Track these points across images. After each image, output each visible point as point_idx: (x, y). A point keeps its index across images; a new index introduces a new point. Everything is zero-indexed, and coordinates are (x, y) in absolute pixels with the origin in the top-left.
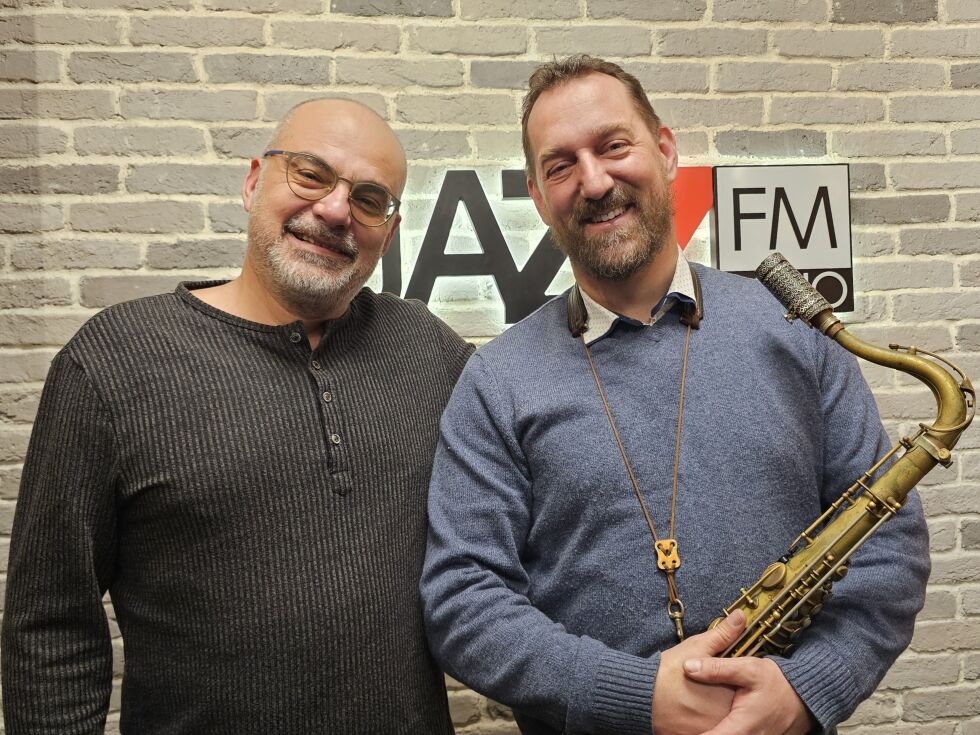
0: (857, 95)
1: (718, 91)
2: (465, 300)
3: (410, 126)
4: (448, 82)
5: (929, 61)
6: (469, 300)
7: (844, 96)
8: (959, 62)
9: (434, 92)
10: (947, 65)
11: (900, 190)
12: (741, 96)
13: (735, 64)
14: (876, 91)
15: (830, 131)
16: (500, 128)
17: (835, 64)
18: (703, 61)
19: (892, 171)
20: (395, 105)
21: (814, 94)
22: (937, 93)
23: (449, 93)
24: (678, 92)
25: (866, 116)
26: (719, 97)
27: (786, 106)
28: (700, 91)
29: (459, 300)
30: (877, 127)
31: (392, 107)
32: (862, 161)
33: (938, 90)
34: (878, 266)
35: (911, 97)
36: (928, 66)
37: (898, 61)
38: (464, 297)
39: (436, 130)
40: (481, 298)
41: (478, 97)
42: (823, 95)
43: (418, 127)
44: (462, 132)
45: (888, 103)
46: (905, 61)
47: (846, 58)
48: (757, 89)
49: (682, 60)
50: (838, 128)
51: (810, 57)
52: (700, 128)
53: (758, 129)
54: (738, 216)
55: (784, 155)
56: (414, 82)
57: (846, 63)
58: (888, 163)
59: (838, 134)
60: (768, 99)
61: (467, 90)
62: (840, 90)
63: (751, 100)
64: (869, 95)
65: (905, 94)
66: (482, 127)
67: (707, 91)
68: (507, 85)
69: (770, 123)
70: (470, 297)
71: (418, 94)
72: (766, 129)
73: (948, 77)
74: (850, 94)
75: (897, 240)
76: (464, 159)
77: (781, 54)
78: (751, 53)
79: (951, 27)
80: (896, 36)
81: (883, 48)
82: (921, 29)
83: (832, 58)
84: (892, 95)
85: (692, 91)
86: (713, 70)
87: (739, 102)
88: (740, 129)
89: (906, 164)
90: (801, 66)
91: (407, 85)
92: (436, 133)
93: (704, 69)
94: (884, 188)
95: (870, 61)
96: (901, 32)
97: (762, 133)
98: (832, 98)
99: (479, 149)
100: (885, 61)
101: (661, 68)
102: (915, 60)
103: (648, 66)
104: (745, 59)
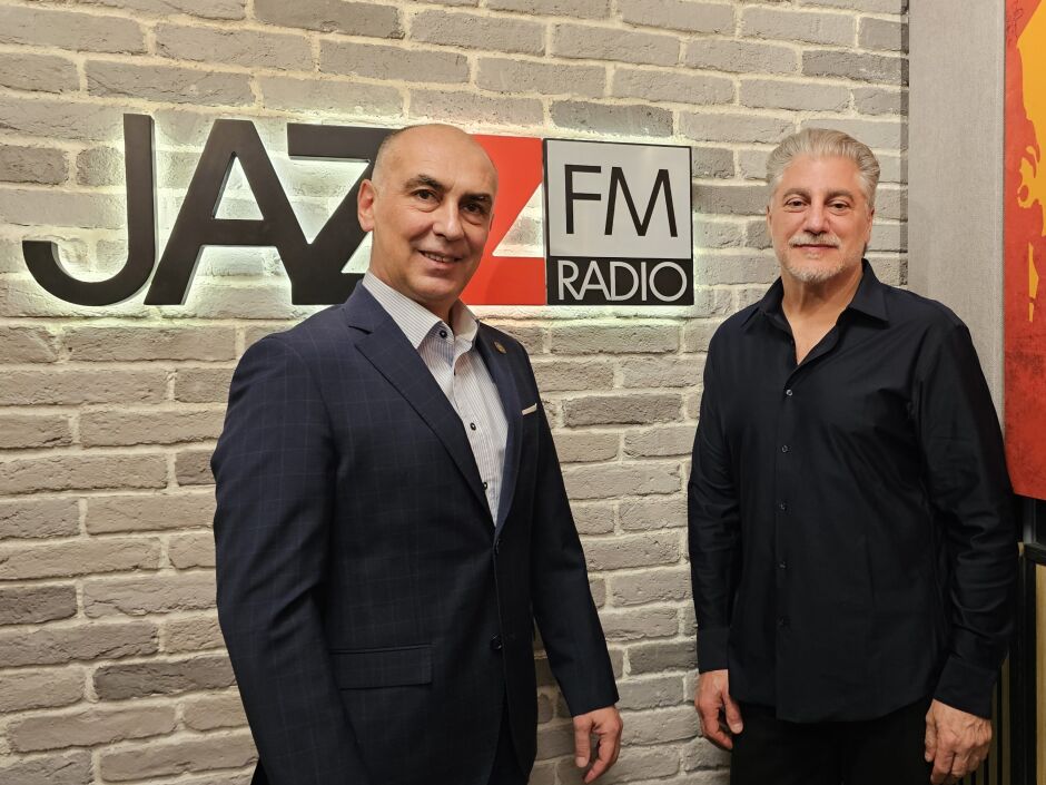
0: (707, 73)
1: (555, 56)
2: (245, 275)
3: (174, 63)
4: (225, 14)
5: (782, 44)
6: (251, 275)
7: (692, 73)
8: (812, 48)
9: (207, 24)
10: (799, 50)
11: (748, 179)
12: (581, 63)
13: (575, 27)
14: (726, 71)
15: (677, 110)
16: (292, 75)
17: (684, 38)
18: (538, 20)
19: (741, 159)
20: (155, 36)
21: (661, 69)
22: (789, 79)
23: (227, 27)
24: (509, 52)
25: (715, 97)
26: (556, 61)
27: (630, 78)
28: (534, 54)
29: (238, 274)
30: (725, 110)
31: (150, 39)
32: (710, 145)
33: (789, 75)
34: (724, 259)
35: (761, 81)
36: (779, 49)
37: (750, 41)
38: (243, 271)
39: (209, 71)
40: (266, 273)
41: (263, 35)
42: (670, 70)
43: (184, 64)
44: (244, 75)
45: (738, 85)
46: (758, 41)
47: (696, 32)
48: (598, 57)
49: (514, 16)
50: (686, 107)
51: (658, 27)
52: (534, 95)
53: (601, 102)
54: (571, 196)
55: (628, 133)
56: (180, 10)
57: (695, 38)
58: (737, 149)
59: (685, 114)
60: (611, 69)
61: (250, 26)
62: (688, 66)
63: (590, 69)
64: (719, 75)
65: (755, 77)
66: (269, 72)
67: (543, 54)
68: (302, 25)
69: (612, 96)
70: (252, 271)
71: (184, 24)
72: (608, 102)
73: (800, 62)
74: (699, 72)
75: (744, 232)
76: (245, 108)
77: (626, 22)
78: (592, 17)
79: (805, 10)
80: (747, 13)
81: (734, 25)
82: (774, 8)
83: (679, 30)
84: (742, 77)
85: (526, 53)
86: (550, 30)
87: (579, 69)
88: (579, 100)
89: (755, 152)
90: (646, 36)
91: (171, 13)
92: (208, 75)
93: (539, 29)
94: (733, 175)
95: (720, 38)
96: (754, 10)
97: (603, 106)
98: (680, 75)
99: (265, 98)
100: (736, 40)
101: (489, 23)
102: (767, 42)
103: (474, 19)
104: (586, 23)
